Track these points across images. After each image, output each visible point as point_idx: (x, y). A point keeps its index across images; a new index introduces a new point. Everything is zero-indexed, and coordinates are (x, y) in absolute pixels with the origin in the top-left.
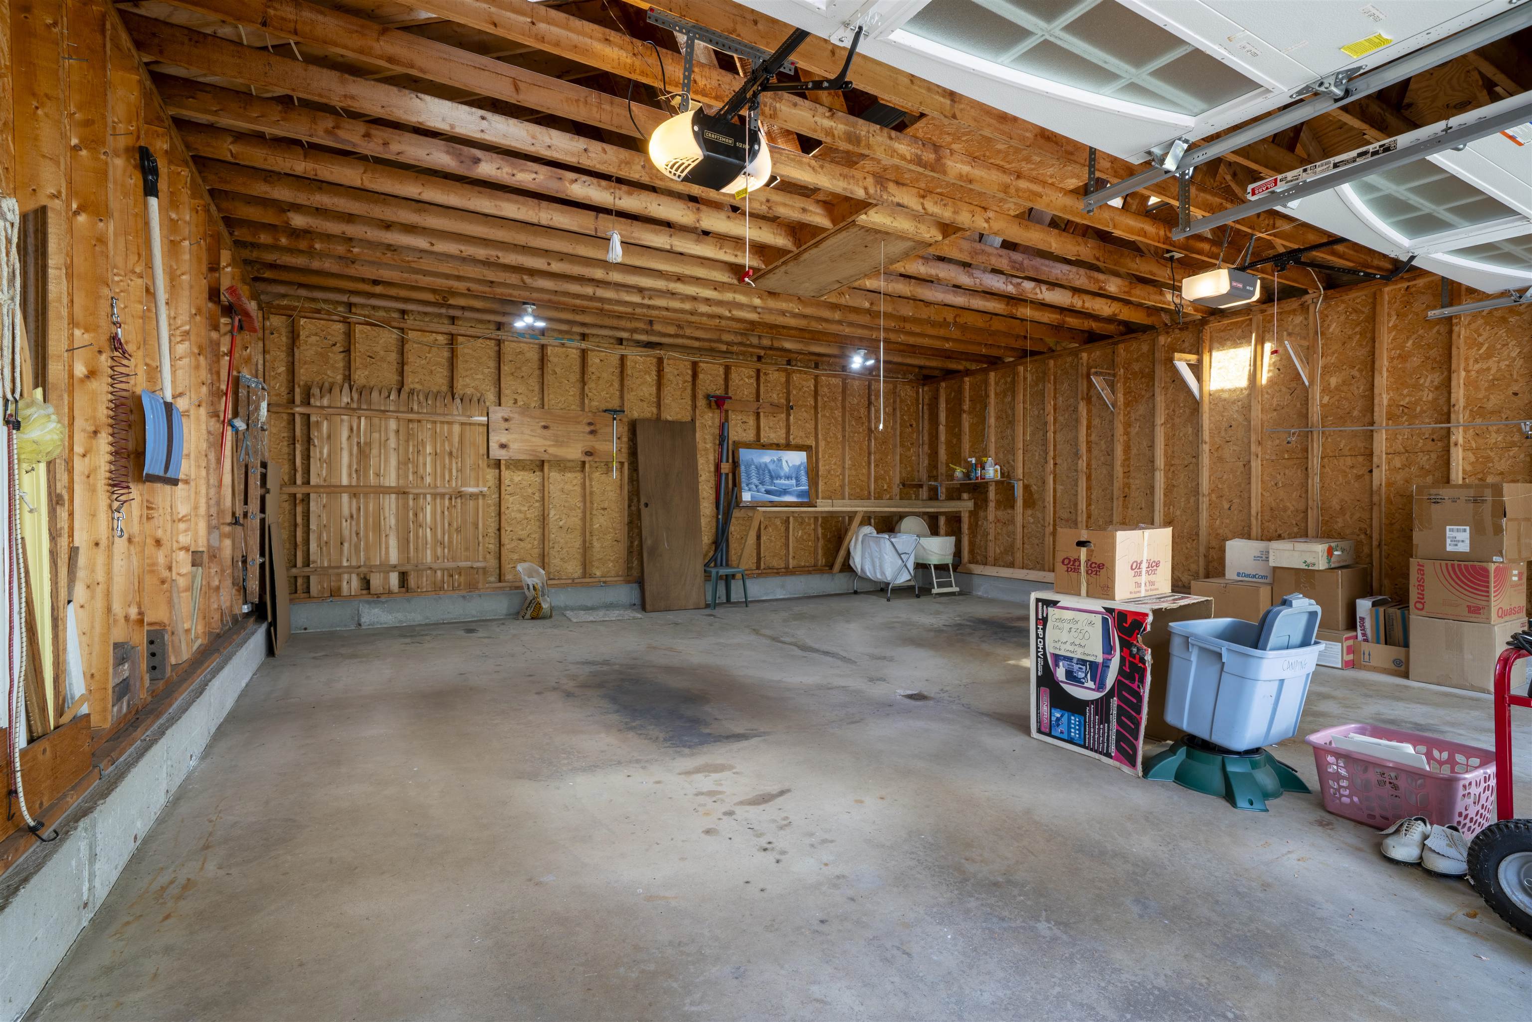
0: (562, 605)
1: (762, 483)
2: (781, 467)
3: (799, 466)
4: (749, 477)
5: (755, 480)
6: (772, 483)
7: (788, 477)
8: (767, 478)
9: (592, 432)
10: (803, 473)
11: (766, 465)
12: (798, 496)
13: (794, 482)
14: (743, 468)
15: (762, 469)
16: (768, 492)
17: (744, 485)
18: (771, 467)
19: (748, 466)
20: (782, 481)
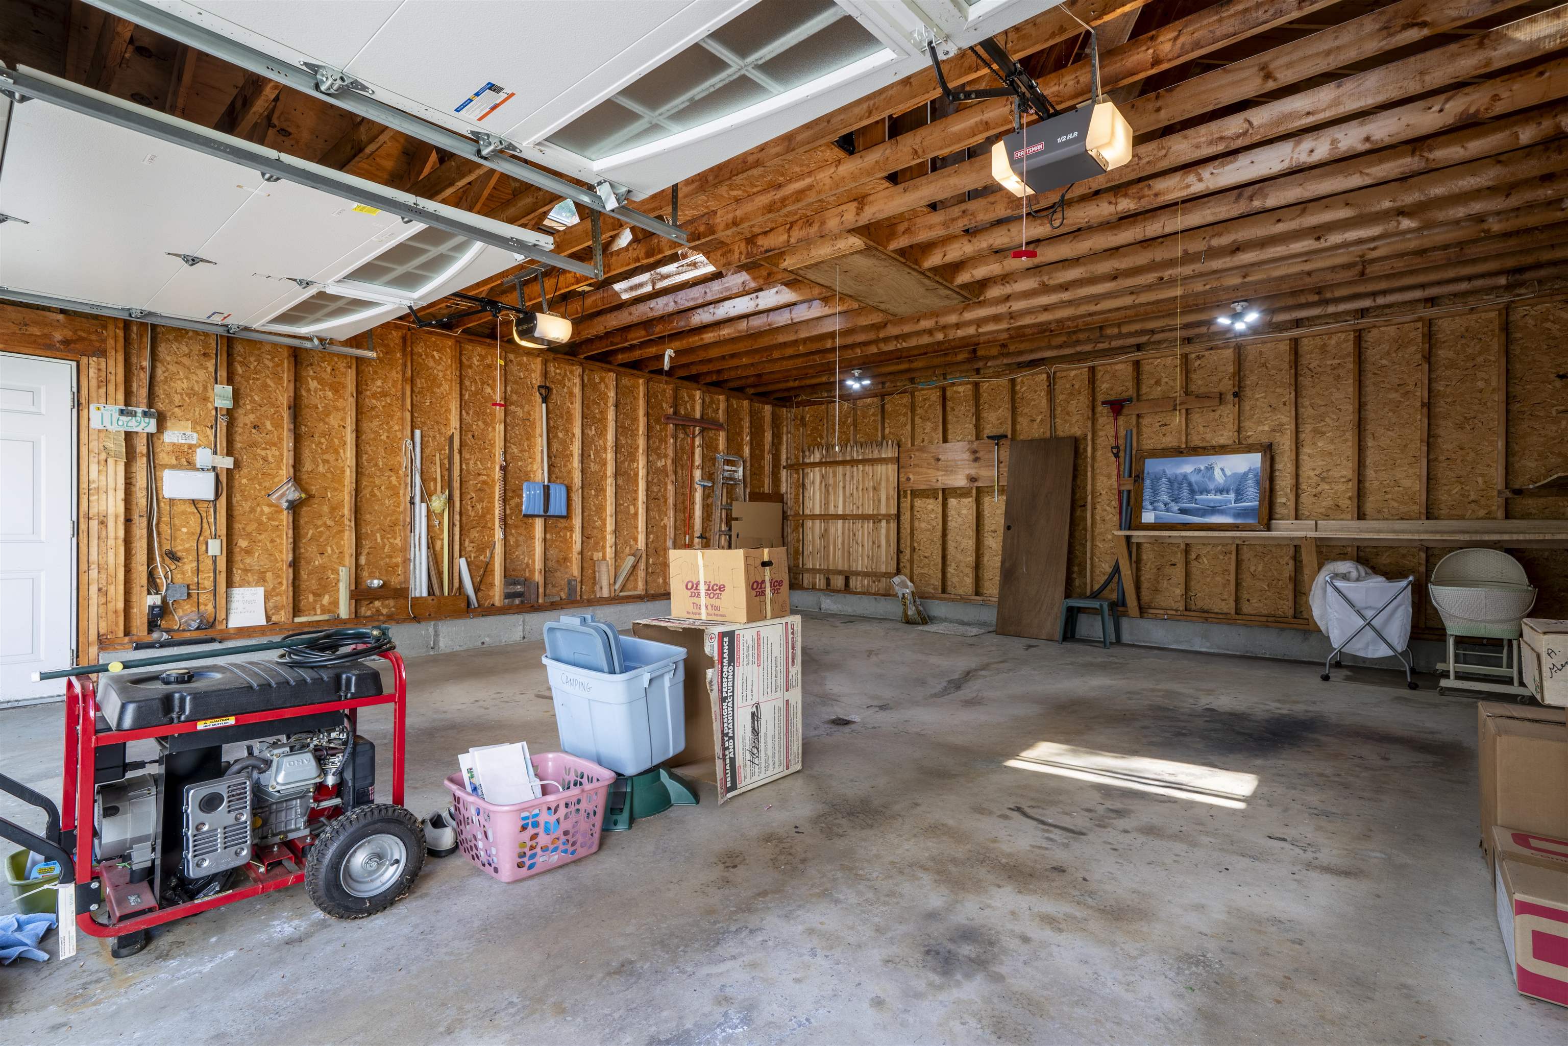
0: (943, 616)
1: (1176, 500)
2: (1211, 478)
3: (1245, 474)
4: (1155, 492)
5: (1164, 497)
6: (1192, 499)
7: (1221, 491)
8: (1185, 493)
9: (976, 460)
10: (1250, 483)
11: (1185, 477)
12: (1237, 515)
13: (1232, 496)
14: (1148, 483)
15: (1176, 483)
16: (1183, 511)
17: (1146, 504)
18: (1193, 479)
19: (1156, 479)
20: (1211, 497)
